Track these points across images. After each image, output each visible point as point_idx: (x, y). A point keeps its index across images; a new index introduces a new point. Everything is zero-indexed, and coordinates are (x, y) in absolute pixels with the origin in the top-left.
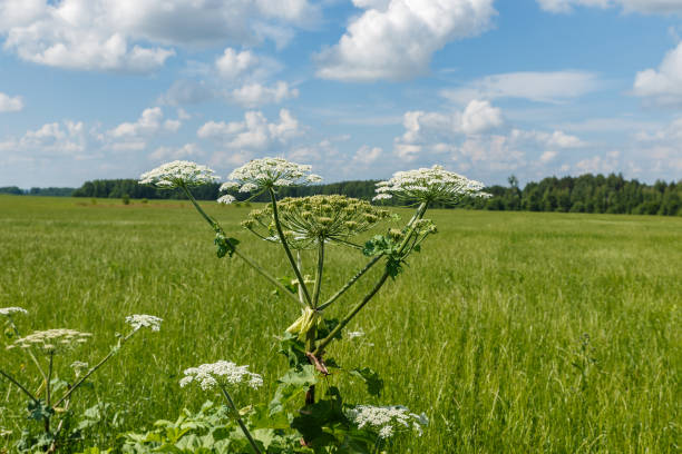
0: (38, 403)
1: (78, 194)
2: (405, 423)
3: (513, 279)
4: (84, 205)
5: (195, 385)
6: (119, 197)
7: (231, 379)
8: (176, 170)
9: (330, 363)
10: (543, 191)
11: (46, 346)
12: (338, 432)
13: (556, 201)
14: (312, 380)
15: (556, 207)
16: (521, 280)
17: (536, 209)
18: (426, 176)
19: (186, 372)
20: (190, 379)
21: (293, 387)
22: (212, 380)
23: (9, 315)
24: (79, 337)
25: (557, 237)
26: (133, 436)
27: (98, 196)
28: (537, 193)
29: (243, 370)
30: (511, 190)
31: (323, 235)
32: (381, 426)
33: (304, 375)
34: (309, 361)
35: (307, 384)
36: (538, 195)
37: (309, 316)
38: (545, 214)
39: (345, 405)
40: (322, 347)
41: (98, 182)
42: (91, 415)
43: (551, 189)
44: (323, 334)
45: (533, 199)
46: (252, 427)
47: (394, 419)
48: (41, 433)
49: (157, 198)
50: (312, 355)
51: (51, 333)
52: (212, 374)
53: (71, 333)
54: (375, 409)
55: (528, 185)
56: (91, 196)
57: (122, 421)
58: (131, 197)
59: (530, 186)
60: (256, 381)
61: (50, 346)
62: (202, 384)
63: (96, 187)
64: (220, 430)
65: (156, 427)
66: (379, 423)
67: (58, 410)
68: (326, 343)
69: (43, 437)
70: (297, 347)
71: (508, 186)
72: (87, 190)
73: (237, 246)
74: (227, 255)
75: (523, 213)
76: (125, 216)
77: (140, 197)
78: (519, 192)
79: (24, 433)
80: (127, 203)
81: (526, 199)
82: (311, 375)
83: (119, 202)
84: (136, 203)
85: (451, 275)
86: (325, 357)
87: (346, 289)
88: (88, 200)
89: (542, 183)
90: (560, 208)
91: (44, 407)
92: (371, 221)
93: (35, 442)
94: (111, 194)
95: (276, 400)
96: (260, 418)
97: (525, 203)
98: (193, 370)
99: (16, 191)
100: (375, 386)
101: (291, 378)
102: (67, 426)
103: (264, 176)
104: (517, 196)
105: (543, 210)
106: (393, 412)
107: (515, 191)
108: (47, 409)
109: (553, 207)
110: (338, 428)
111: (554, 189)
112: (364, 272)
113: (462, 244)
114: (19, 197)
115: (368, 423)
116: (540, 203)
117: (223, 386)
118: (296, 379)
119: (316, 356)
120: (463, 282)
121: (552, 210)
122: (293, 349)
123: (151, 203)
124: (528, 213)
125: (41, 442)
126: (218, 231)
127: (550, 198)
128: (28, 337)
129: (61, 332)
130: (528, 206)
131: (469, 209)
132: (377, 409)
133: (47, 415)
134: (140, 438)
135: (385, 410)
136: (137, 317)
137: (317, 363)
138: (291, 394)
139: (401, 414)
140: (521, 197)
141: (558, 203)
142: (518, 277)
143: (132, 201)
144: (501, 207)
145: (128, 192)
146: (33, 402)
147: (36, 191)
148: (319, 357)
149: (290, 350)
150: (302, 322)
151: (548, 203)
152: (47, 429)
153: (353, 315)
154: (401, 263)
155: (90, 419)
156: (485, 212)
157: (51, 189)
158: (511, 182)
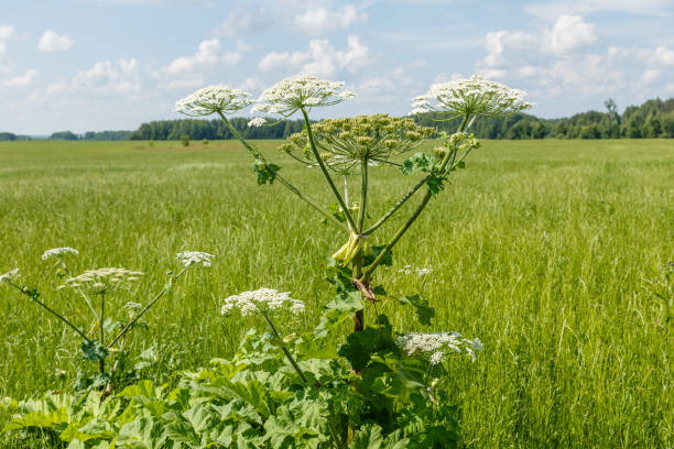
0: (91, 344)
1: (135, 137)
2: (457, 348)
3: (603, 210)
4: (142, 148)
5: (236, 312)
6: (178, 138)
7: (271, 306)
8: (210, 95)
9: (379, 290)
10: (645, 116)
11: (96, 285)
12: (390, 361)
13: (659, 127)
14: (359, 306)
15: (661, 132)
16: (612, 211)
17: (637, 135)
18: (464, 87)
19: (226, 300)
20: (230, 306)
21: (339, 312)
22: (253, 306)
23: (60, 256)
24: (130, 276)
25: (657, 165)
26: (188, 373)
27: (156, 139)
28: (638, 118)
29: (284, 296)
30: (608, 116)
31: (366, 156)
32: (432, 352)
33: (351, 301)
34: (356, 288)
35: (353, 309)
36: (639, 120)
37: (354, 242)
38: (647, 140)
39: (397, 333)
40: (368, 273)
41: (154, 123)
42: (148, 357)
43: (654, 113)
44: (369, 260)
45: (633, 125)
46: (299, 357)
47: (445, 345)
48: (96, 374)
49: (219, 138)
50: (359, 282)
51: (102, 273)
52: (252, 301)
53: (121, 271)
54: (425, 336)
55: (628, 109)
56: (149, 139)
57: (178, 361)
58: (191, 138)
59: (630, 111)
60: (298, 306)
61: (100, 284)
62: (243, 310)
63: (153, 129)
64: (270, 360)
65: (212, 366)
66: (429, 349)
67: (112, 350)
68: (373, 269)
69: (98, 377)
70: (344, 274)
71: (605, 111)
72: (144, 133)
73: (278, 172)
74: (268, 182)
75: (623, 140)
76: (183, 158)
77: (201, 138)
78: (618, 117)
79: (79, 374)
80: (187, 145)
81: (626, 124)
82: (357, 300)
83: (178, 145)
84: (197, 144)
85: (534, 208)
86: (373, 284)
87: (393, 212)
88: (146, 143)
89: (644, 106)
90: (664, 134)
91: (98, 347)
92: (413, 139)
93: (89, 382)
94: (169, 137)
95: (321, 326)
96: (308, 347)
97: (625, 129)
98: (234, 297)
99: (70, 137)
100: (426, 315)
101: (337, 304)
102: (122, 366)
103: (293, 95)
104: (616, 122)
105: (645, 136)
106: (445, 337)
107: (613, 116)
108: (101, 349)
109: (657, 133)
110: (390, 357)
111: (658, 113)
112: (410, 194)
113: (550, 175)
114: (73, 143)
115: (419, 349)
116: (641, 128)
117: (265, 313)
118: (343, 305)
119: (363, 283)
120: (547, 216)
121: (656, 137)
122: (340, 277)
123: (213, 144)
124: (629, 140)
125: (98, 382)
126: (257, 156)
127: (653, 123)
128: (79, 277)
129: (112, 270)
130: (628, 133)
131: (561, 138)
132: (428, 336)
133: (101, 354)
134: (193, 375)
135: (436, 336)
136: (187, 254)
137: (364, 290)
138: (337, 320)
139: (452, 340)
140: (619, 123)
141: (662, 128)
142: (607, 208)
143: (191, 142)
144: (598, 136)
145: (188, 132)
146: (86, 342)
147: (91, 136)
148: (366, 284)
149: (336, 277)
150: (348, 249)
151: (651, 129)
152: (102, 369)
153: (398, 238)
154: (444, 182)
155: (146, 360)
156: (579, 141)
157: (106, 133)
158: (609, 107)
